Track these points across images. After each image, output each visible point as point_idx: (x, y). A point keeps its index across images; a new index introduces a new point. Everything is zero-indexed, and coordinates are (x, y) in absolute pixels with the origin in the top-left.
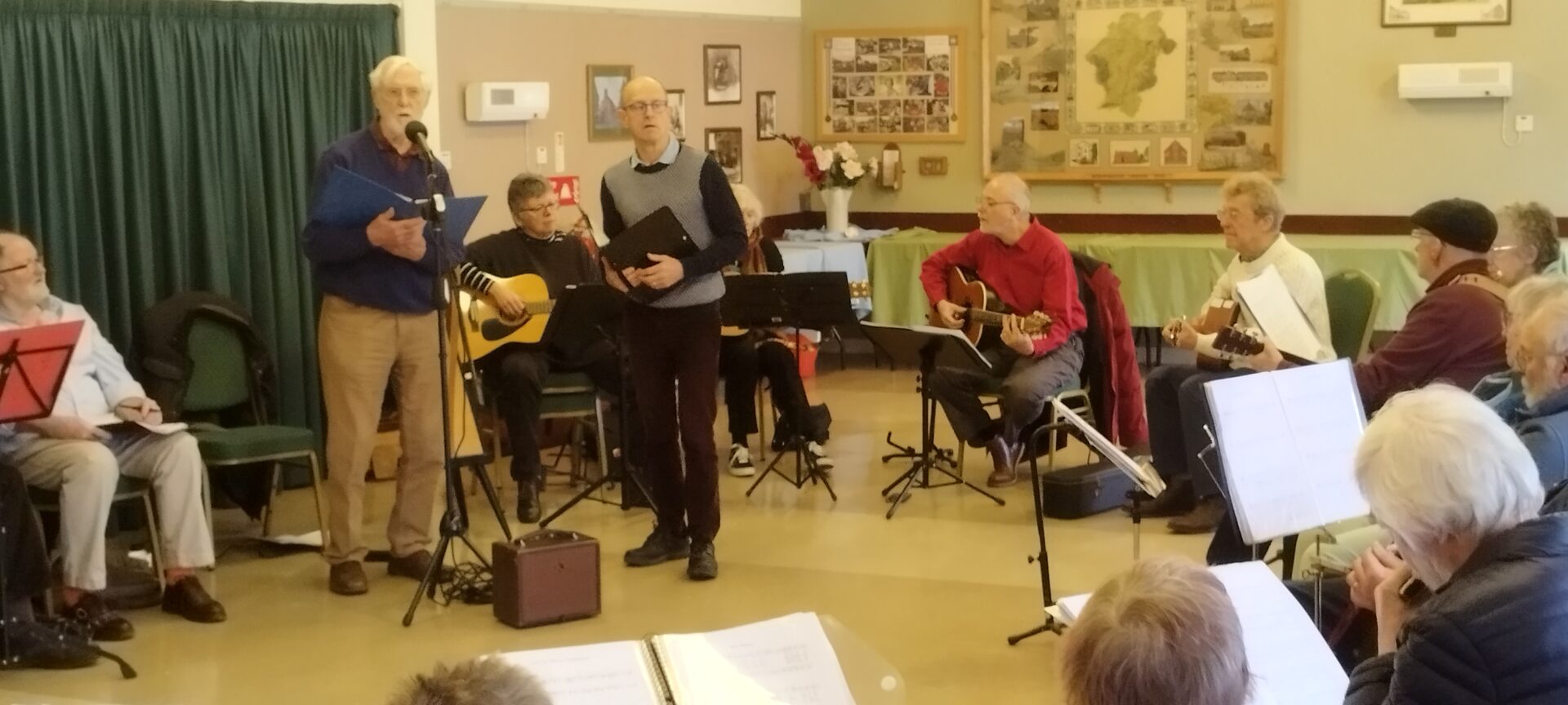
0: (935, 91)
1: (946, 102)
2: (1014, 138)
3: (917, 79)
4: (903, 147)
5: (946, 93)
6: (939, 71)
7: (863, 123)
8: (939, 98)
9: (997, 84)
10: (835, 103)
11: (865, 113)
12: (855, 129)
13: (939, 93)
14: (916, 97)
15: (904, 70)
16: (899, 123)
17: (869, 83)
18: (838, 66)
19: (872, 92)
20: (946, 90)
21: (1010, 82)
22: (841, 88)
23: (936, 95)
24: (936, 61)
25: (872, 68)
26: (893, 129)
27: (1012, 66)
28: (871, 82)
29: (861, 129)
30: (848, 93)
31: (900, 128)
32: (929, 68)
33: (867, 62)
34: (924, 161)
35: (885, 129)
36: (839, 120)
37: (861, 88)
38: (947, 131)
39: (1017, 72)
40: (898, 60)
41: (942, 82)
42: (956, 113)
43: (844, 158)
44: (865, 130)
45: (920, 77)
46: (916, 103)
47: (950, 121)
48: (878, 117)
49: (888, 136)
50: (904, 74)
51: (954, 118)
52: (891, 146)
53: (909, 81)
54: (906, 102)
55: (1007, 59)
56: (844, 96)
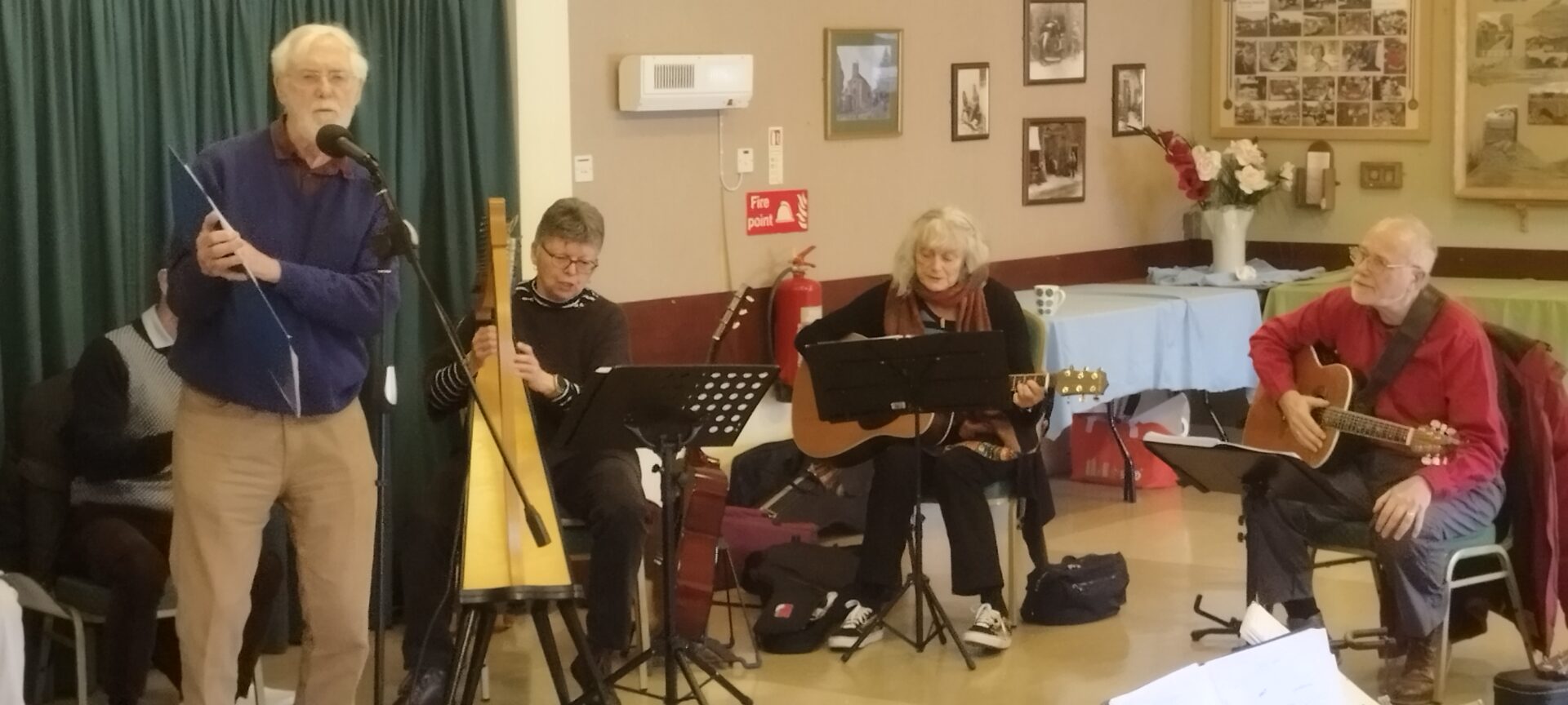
0: (1386, 65)
1: (1402, 81)
2: (1500, 136)
3: (1360, 47)
4: (1337, 148)
5: (1401, 68)
6: (1391, 34)
7: (1279, 110)
8: (1392, 76)
9: (1478, 55)
10: (1238, 80)
11: (1282, 97)
12: (1267, 120)
13: (1390, 67)
14: (1357, 73)
15: (1341, 34)
16: (1331, 112)
17: (1289, 52)
18: (1245, 27)
19: (1291, 66)
20: (1403, 63)
21: (1497, 53)
22: (1247, 58)
23: (1387, 71)
24: (1388, 20)
25: (1294, 29)
26: (1322, 120)
27: (1501, 28)
28: (1292, 51)
29: (1276, 119)
30: (1257, 68)
31: (1333, 118)
32: (1377, 31)
33: (1286, 21)
34: (1366, 167)
35: (1310, 119)
36: (1243, 106)
37: (1277, 59)
38: (1403, 124)
39: (1508, 36)
40: (1332, 18)
41: (1396, 51)
42: (1417, 98)
43: (1241, 162)
44: (1281, 121)
45: (1364, 44)
46: (1356, 82)
47: (1408, 110)
48: (1301, 102)
49: (1316, 131)
50: (1341, 39)
51: (1414, 104)
52: (1320, 146)
53: (1346, 50)
54: (1342, 80)
55: (1493, 17)
56: (1250, 70)
